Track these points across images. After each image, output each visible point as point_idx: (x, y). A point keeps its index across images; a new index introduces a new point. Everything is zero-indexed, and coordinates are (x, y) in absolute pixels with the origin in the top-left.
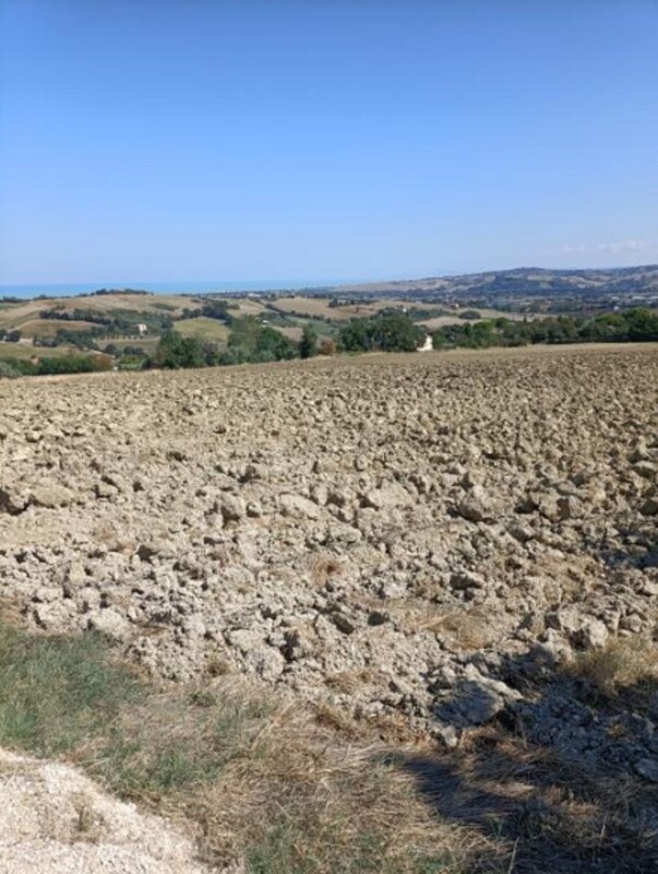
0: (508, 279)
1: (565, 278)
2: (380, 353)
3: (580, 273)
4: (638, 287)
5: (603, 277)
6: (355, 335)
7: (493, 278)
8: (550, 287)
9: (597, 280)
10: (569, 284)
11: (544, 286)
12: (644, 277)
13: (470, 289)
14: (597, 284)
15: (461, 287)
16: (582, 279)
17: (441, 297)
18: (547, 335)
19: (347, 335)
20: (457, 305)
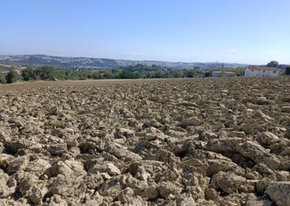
0: (35, 58)
1: (55, 59)
3: (60, 58)
4: (80, 63)
5: (68, 60)
7: (29, 57)
8: (51, 62)
9: (67, 60)
10: (57, 61)
11: (49, 61)
12: (81, 60)
13: (20, 60)
14: (67, 62)
15: (16, 60)
16: (62, 60)
17: (8, 63)
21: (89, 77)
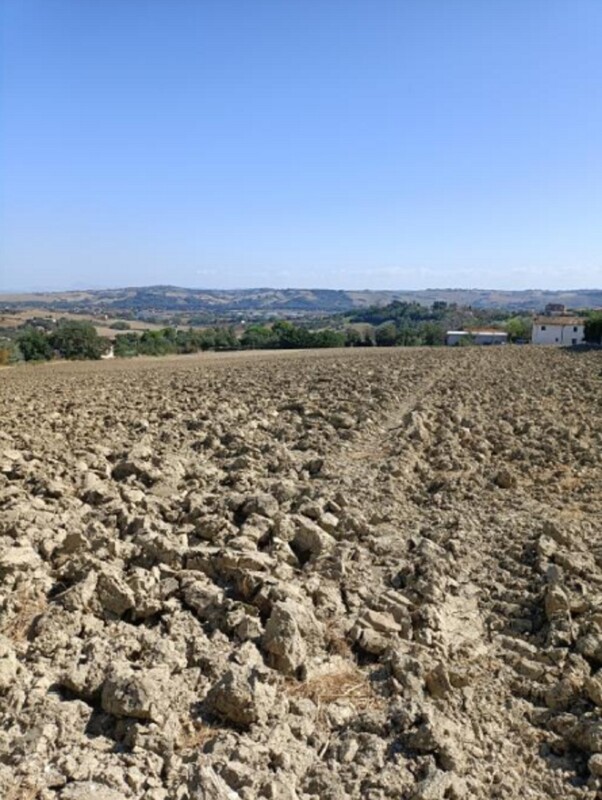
0: (149, 295)
1: (197, 296)
2: (64, 362)
3: (209, 292)
5: (227, 296)
6: (35, 344)
7: (135, 294)
8: (186, 303)
9: (223, 298)
10: (201, 301)
11: (181, 302)
12: (259, 297)
13: (115, 302)
14: (223, 301)
15: (105, 300)
16: (210, 297)
17: (86, 309)
18: (214, 343)
19: (25, 343)
20: (106, 317)
21: (205, 347)
